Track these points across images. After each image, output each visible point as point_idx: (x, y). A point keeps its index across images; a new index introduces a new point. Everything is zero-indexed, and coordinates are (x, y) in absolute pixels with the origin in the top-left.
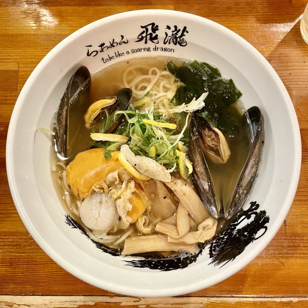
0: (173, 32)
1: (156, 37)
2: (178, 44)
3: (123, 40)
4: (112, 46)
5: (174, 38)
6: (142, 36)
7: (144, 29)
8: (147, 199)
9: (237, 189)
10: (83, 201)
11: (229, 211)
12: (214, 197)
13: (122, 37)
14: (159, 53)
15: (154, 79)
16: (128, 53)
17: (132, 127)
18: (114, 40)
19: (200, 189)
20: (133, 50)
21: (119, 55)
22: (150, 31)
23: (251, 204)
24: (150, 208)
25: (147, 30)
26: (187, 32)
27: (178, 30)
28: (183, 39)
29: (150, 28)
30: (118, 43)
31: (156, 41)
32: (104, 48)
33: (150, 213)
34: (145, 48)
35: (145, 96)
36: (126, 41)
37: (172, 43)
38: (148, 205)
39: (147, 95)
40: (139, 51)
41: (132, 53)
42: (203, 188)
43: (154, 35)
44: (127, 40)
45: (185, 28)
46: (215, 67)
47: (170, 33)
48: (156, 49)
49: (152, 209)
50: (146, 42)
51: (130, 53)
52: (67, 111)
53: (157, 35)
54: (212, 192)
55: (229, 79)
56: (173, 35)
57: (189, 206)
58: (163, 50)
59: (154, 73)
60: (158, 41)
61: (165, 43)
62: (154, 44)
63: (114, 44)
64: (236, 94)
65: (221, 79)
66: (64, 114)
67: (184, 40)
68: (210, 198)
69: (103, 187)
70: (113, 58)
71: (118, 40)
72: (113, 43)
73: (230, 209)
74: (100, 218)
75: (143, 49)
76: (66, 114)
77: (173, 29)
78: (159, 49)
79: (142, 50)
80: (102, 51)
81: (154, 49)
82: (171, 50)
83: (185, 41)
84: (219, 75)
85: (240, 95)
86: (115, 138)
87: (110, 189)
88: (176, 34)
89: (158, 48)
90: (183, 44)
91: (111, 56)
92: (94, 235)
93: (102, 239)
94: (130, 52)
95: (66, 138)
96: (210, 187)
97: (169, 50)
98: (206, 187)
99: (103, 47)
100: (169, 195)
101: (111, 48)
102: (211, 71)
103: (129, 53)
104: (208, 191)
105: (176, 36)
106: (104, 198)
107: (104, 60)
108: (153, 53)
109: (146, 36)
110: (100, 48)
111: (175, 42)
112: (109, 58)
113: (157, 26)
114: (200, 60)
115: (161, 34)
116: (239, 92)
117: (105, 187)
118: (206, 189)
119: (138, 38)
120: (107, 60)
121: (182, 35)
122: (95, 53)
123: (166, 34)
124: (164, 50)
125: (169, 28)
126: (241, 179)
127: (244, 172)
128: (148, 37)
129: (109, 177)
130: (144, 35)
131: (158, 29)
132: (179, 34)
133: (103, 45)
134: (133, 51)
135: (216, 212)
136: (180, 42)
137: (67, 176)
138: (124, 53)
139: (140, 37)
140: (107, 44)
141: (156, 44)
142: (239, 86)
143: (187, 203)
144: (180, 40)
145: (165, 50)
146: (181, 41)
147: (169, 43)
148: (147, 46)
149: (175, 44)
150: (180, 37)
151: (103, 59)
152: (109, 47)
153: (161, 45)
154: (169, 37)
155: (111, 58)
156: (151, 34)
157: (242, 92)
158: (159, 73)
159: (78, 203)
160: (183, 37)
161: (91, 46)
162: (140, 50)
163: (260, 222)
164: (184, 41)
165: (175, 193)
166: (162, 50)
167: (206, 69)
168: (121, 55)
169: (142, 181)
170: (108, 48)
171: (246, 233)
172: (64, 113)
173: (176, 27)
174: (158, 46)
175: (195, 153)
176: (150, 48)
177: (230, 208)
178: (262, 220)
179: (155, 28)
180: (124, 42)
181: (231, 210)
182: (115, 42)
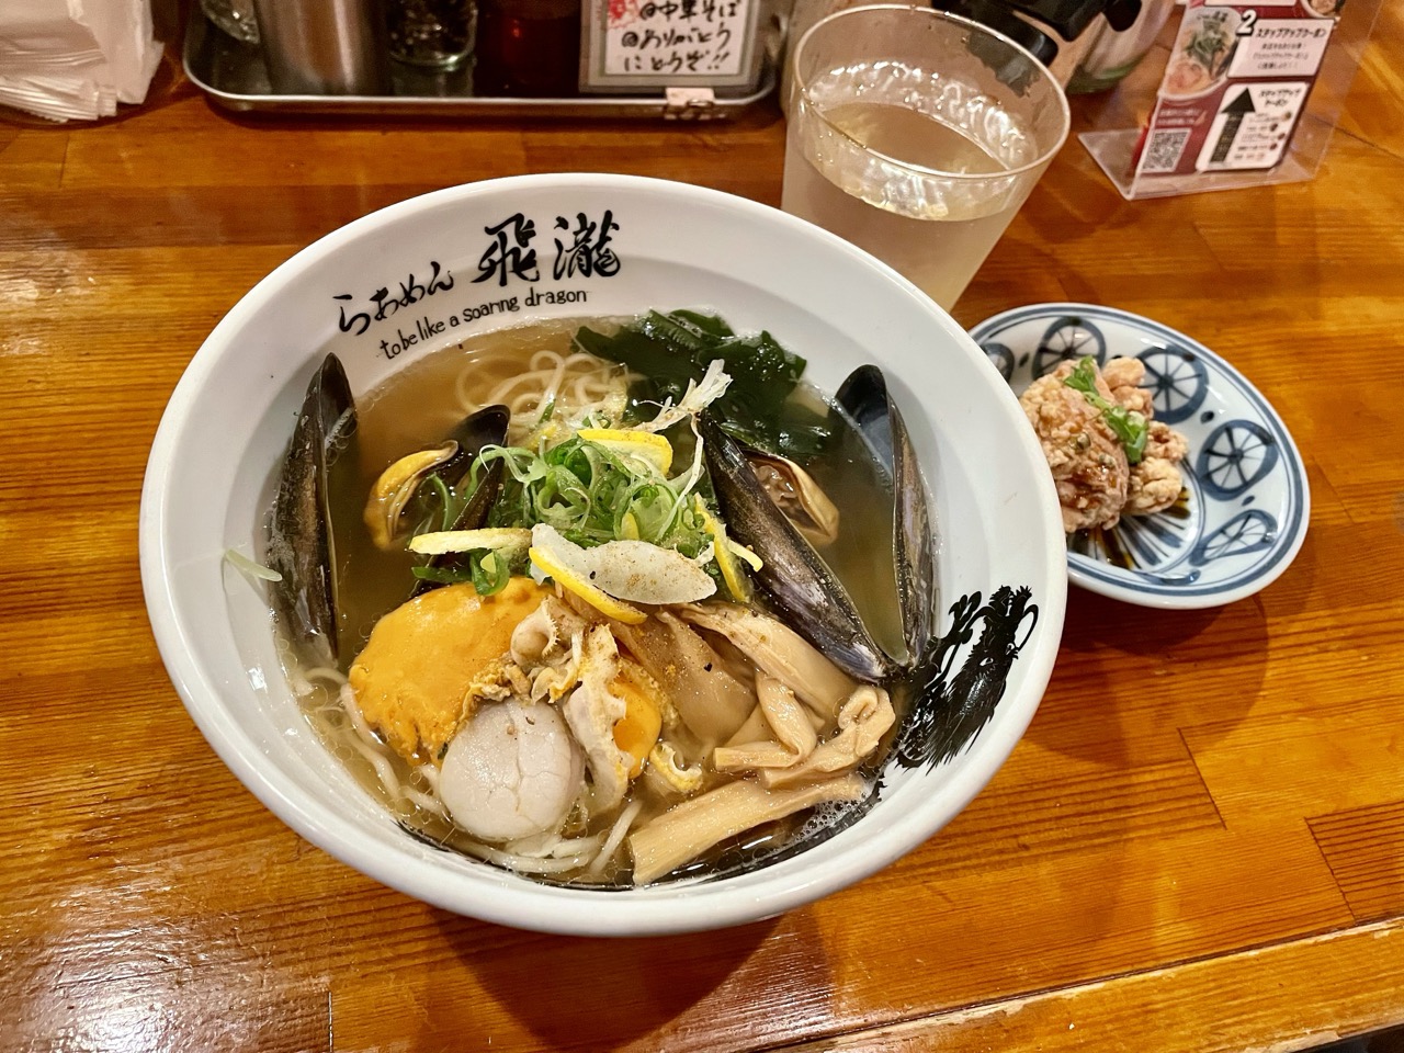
0: (576, 233)
1: (531, 260)
2: (594, 273)
3: (438, 279)
4: (409, 298)
5: (581, 253)
6: (491, 261)
7: (495, 238)
8: (656, 685)
9: (903, 575)
10: (441, 756)
11: (908, 643)
12: (849, 615)
13: (436, 267)
14: (546, 313)
15: (553, 379)
16: (454, 323)
17: (537, 494)
18: (412, 278)
19: (800, 616)
20: (468, 313)
21: (430, 330)
22: (512, 243)
23: (953, 613)
24: (673, 716)
25: (503, 238)
26: (616, 227)
27: (589, 225)
28: (607, 251)
29: (510, 230)
30: (426, 289)
31: (530, 273)
32: (386, 304)
33: (675, 731)
34: (502, 302)
35: (541, 422)
36: (447, 282)
37: (577, 273)
38: (665, 707)
39: (547, 417)
40: (485, 312)
41: (466, 320)
42: (809, 606)
43: (524, 252)
44: (451, 279)
45: (608, 215)
46: (710, 316)
47: (568, 240)
48: (533, 300)
49: (680, 717)
50: (503, 282)
51: (460, 321)
52: (318, 480)
53: (532, 253)
54: (840, 602)
55: (758, 333)
56: (577, 243)
57: (789, 672)
58: (553, 302)
59: (548, 365)
60: (537, 272)
61: (557, 276)
62: (528, 285)
63: (416, 293)
64: (789, 366)
65: (736, 340)
66: (309, 495)
67: (611, 254)
68: (841, 622)
69: (507, 676)
70: (413, 341)
71: (424, 277)
72: (412, 288)
73: (908, 635)
74: (525, 780)
75: (497, 304)
76: (317, 494)
77: (575, 225)
78: (542, 299)
79: (495, 308)
80: (381, 316)
81: (529, 302)
82: (576, 296)
83: (613, 258)
84: (729, 332)
85: (800, 365)
86: (493, 536)
87: (531, 676)
88: (587, 239)
89: (538, 296)
90: (609, 269)
91: (406, 336)
92: (517, 854)
93: (550, 857)
94: (461, 318)
95: (328, 576)
96: (829, 590)
97: (571, 297)
98: (817, 597)
99: (383, 302)
100: (717, 658)
101: (405, 305)
102: (702, 328)
103: (458, 323)
104: (826, 604)
105: (585, 247)
106: (517, 713)
107: (389, 348)
108: (527, 316)
109: (503, 260)
110: (375, 304)
111: (585, 268)
112: (403, 340)
113: (531, 224)
114: (665, 309)
115: (542, 245)
116: (798, 358)
117: (512, 672)
118: (819, 604)
119: (480, 268)
120: (396, 350)
121: (604, 239)
122: (361, 322)
123: (559, 244)
124: (556, 298)
125: (563, 223)
126: (901, 545)
127: (900, 524)
128: (510, 259)
129: (521, 634)
130: (497, 256)
131: (533, 234)
132: (595, 237)
133: (380, 295)
134: (472, 315)
135: (873, 657)
136: (600, 262)
137: (358, 698)
138: (442, 324)
139: (486, 264)
140: (395, 292)
141: (534, 284)
142: (791, 344)
143: (779, 662)
144: (601, 257)
145: (562, 298)
146: (604, 259)
147: (570, 275)
148: (505, 294)
149: (587, 273)
150: (599, 246)
151: (384, 345)
152: (401, 303)
153: (547, 284)
154: (568, 251)
155: (407, 343)
156: (516, 252)
157: (803, 357)
158: (562, 363)
159: (429, 771)
160: (608, 245)
161: (348, 297)
162: (486, 310)
163: (1008, 614)
164: (609, 257)
165: (734, 642)
166: (550, 300)
167: (688, 326)
168: (434, 328)
169: (627, 625)
170: (397, 307)
171: (983, 663)
172: (309, 493)
173: (582, 217)
174: (540, 288)
175: (751, 512)
176: (515, 299)
177: (906, 631)
178: (1010, 607)
179: (526, 232)
180: (441, 285)
181: (911, 638)
182: (416, 283)
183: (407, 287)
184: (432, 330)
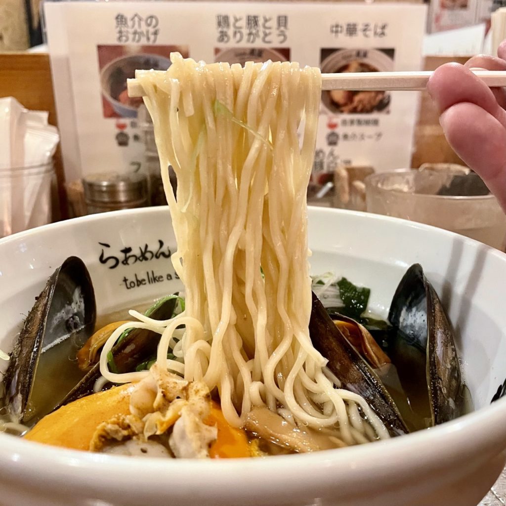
3: (162, 250)
4: (143, 257)
13: (161, 243)
16: (169, 278)
18: (146, 246)
30: (154, 255)
32: (130, 257)
36: (167, 253)
41: (176, 278)
44: (169, 251)
51: (172, 277)
63: (148, 255)
70: (144, 282)
71: (154, 247)
72: (146, 251)
80: (125, 262)
91: (140, 278)
99: (128, 255)
101: (141, 261)
107: (128, 283)
110: (123, 255)
112: (138, 281)
126: (433, 364)
138: (162, 277)
140: (136, 251)
151: (125, 280)
152: (139, 259)
155: (140, 283)
161: (108, 246)
168: (157, 279)
170: (136, 261)
180: (163, 254)
182: (149, 249)
183: (143, 250)
184: (155, 279)
